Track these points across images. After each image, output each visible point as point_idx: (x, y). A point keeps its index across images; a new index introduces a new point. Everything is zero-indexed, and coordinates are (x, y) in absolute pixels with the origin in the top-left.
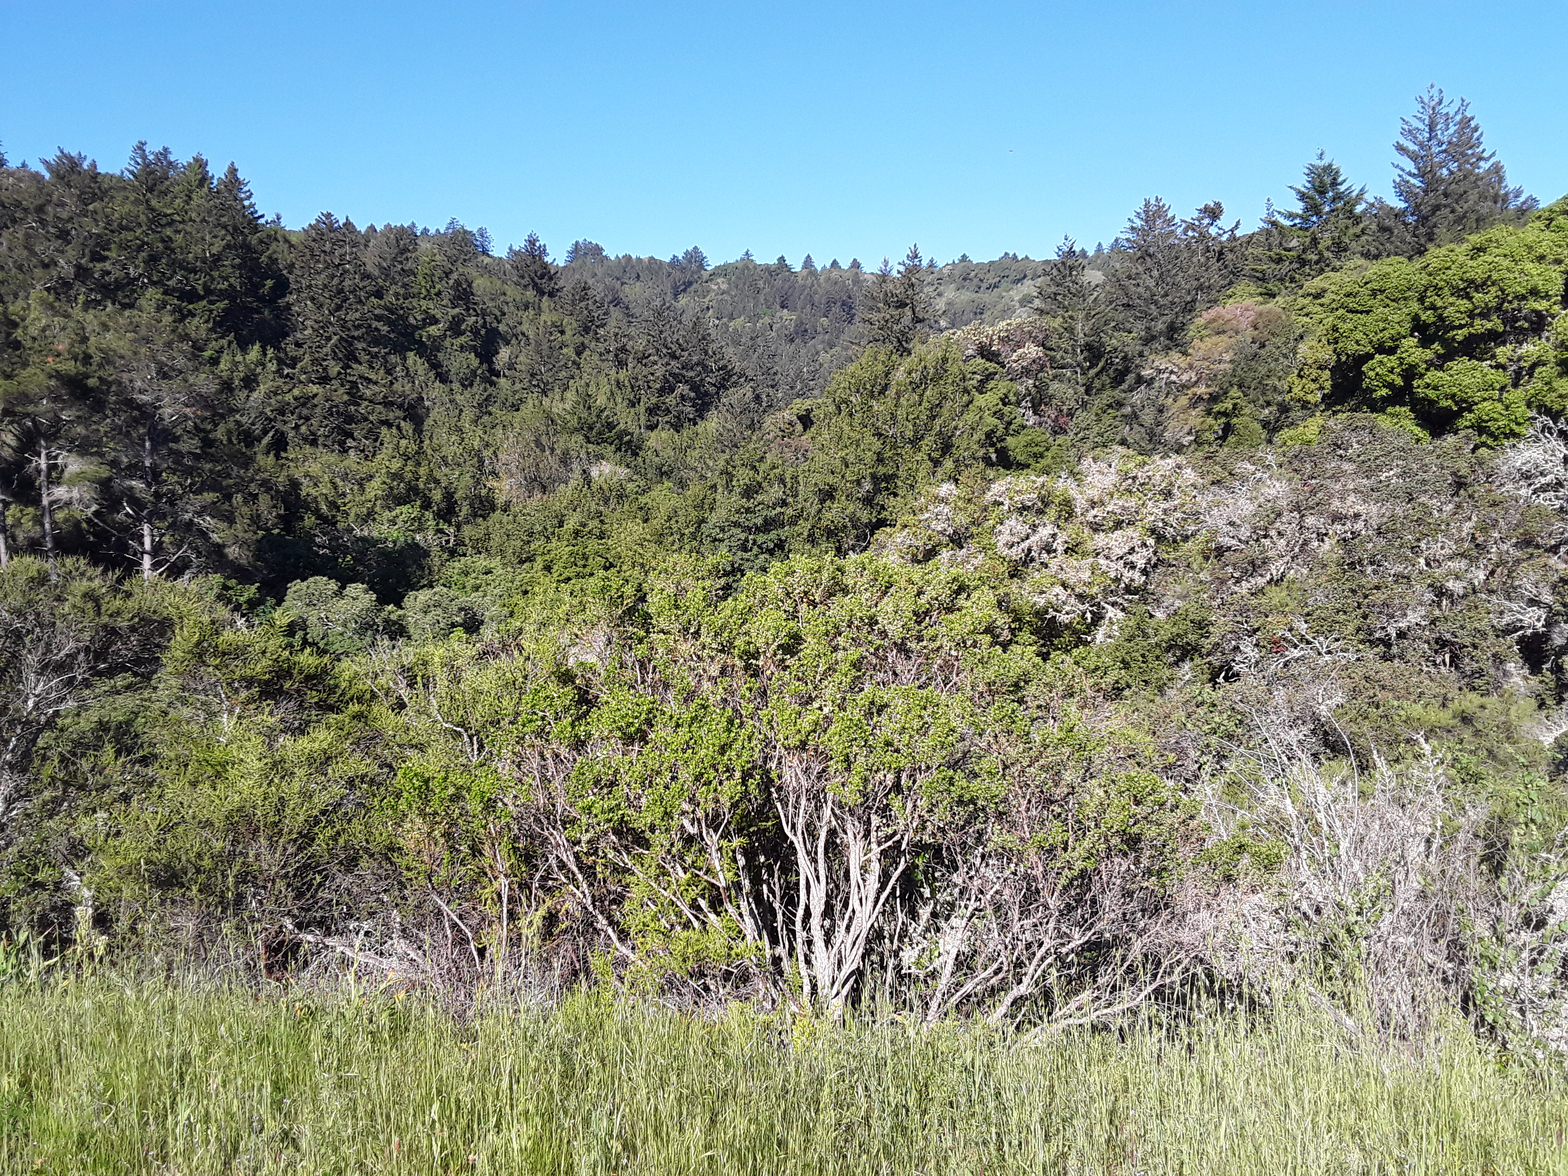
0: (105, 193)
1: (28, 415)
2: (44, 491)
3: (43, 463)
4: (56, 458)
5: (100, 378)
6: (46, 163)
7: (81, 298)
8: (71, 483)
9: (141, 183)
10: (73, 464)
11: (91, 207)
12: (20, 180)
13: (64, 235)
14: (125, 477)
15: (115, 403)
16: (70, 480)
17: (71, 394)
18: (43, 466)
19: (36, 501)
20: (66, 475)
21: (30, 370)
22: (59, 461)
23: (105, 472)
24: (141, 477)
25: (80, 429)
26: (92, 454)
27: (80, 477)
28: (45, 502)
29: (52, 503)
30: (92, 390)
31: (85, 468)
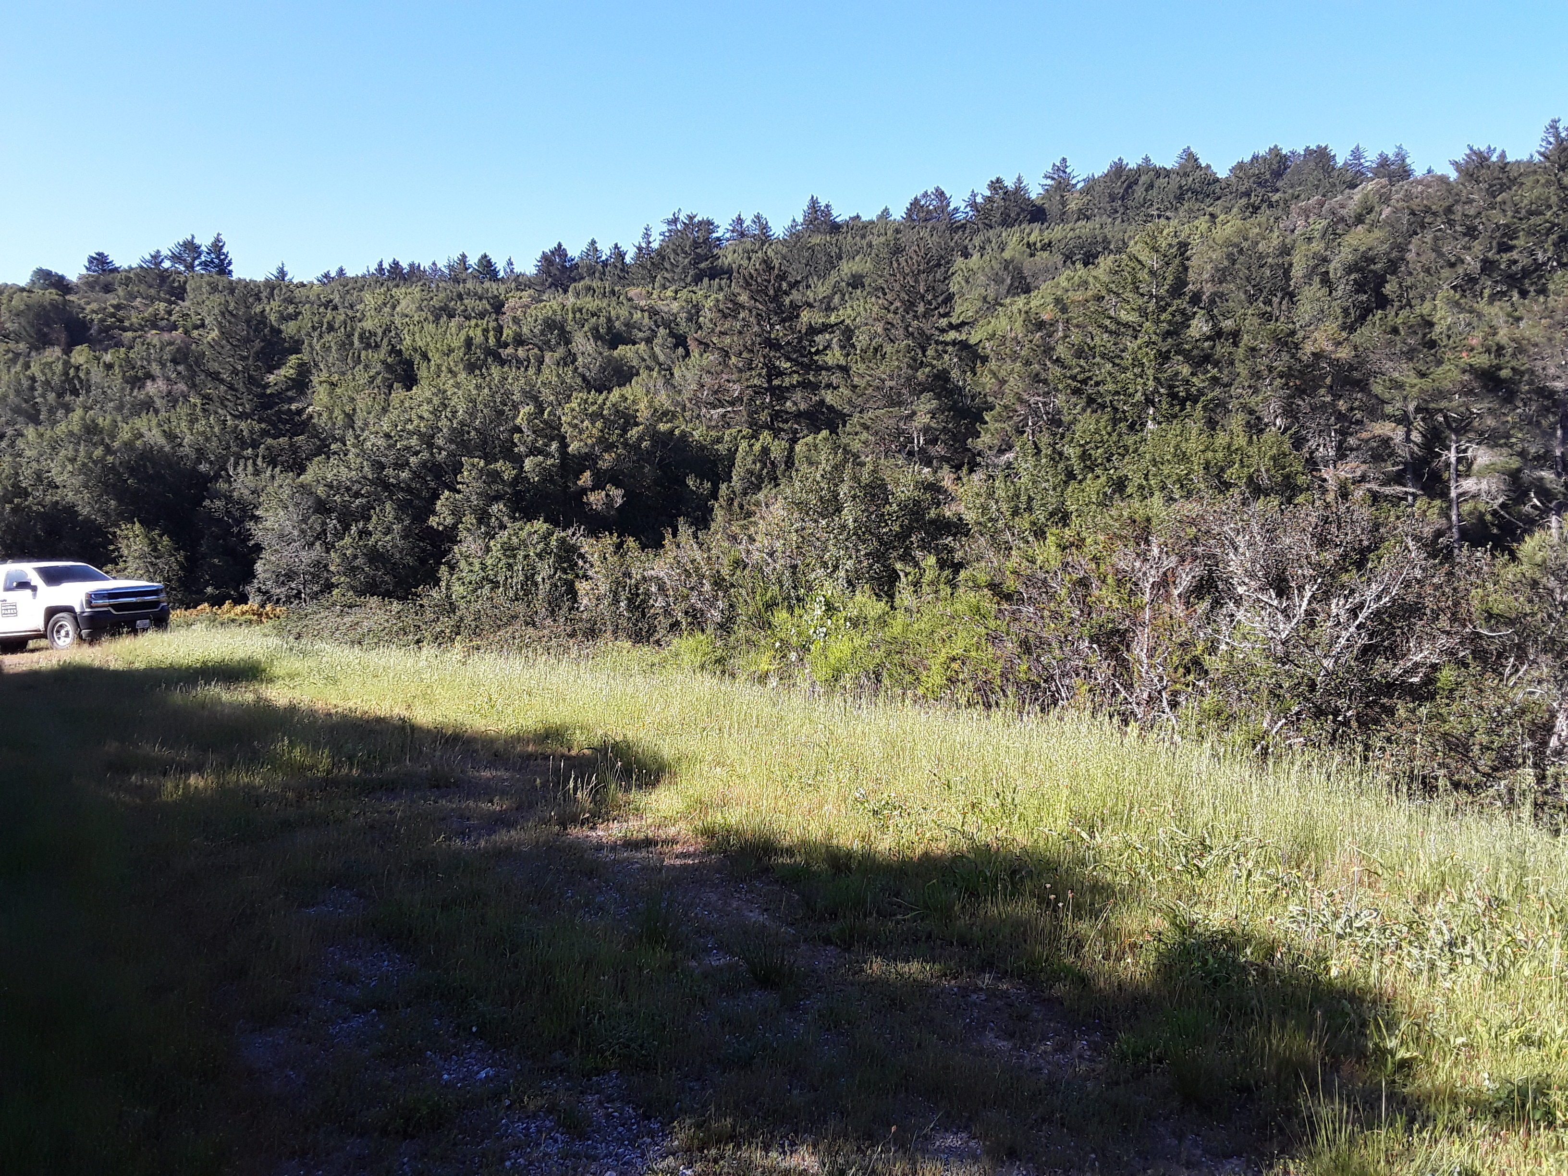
0: (1513, 181)
1: (1441, 410)
2: (1453, 484)
3: (1453, 456)
4: (1465, 451)
5: (1513, 369)
6: (1455, 164)
7: (1487, 292)
8: (1480, 475)
9: (1554, 162)
10: (1482, 456)
11: (1499, 199)
12: (1428, 186)
13: (1471, 232)
14: (1535, 468)
15: (1528, 392)
16: (1479, 472)
17: (1485, 386)
18: (1453, 460)
19: (1444, 494)
20: (1475, 467)
21: (1445, 367)
22: (1469, 454)
23: (1515, 463)
24: (1551, 468)
25: (1490, 422)
26: (1501, 446)
27: (1490, 469)
28: (1453, 494)
29: (1460, 495)
30: (1504, 381)
31: (1494, 460)
